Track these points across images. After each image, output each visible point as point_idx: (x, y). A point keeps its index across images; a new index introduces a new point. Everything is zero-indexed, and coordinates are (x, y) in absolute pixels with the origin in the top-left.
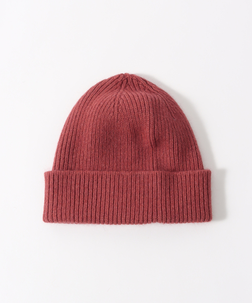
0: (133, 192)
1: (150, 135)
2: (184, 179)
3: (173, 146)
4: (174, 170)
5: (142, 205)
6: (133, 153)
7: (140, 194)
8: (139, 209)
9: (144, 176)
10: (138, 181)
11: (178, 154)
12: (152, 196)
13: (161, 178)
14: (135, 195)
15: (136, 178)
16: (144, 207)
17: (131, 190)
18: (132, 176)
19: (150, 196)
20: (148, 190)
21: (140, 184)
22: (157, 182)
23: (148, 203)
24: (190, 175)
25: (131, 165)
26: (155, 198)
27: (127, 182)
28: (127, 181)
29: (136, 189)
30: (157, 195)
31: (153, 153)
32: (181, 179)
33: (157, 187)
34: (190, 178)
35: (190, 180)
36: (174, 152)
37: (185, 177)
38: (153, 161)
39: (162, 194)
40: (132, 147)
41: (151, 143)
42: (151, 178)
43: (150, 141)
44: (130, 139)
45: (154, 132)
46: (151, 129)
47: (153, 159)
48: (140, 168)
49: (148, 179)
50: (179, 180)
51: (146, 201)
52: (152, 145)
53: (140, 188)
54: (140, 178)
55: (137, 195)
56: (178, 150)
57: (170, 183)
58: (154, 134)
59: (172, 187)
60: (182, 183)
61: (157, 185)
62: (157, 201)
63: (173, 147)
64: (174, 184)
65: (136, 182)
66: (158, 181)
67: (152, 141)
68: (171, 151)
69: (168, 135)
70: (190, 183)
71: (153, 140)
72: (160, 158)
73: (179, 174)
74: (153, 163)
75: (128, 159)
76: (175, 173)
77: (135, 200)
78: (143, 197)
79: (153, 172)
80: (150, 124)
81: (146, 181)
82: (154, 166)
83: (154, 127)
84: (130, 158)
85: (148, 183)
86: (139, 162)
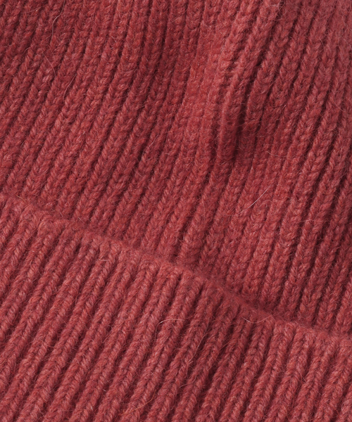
0: (31, 316)
1: (224, 86)
2: (296, 364)
3: (315, 187)
4: (270, 306)
5: (45, 394)
6: (113, 143)
7: (55, 339)
8: (21, 405)
9: (114, 266)
10: (73, 278)
11: (321, 236)
12: (112, 376)
13: (191, 312)
14: (34, 333)
15: (71, 261)
16: (45, 407)
17: (24, 304)
18: (56, 242)
19: (101, 372)
20: (104, 338)
21: (76, 296)
22: (163, 317)
23: (75, 399)
24: (333, 358)
25: (80, 192)
26: (118, 389)
27: (22, 259)
28: (24, 254)
29: (46, 310)
30: (136, 380)
31: (206, 182)
32: (286, 358)
33: (152, 344)
34: (328, 373)
35: (324, 380)
36: (304, 216)
37: (303, 358)
38: (190, 218)
39: (159, 387)
40: (120, 117)
41: (215, 132)
42: (144, 288)
43: (216, 118)
44: (125, 71)
45: (252, 78)
46: (241, 60)
47: (193, 210)
48: (117, 224)
49: (128, 286)
50: (274, 358)
51: (69, 385)
52: (213, 145)
53: (70, 313)
54: (92, 265)
55: (42, 342)
56: (329, 216)
57: (223, 351)
58: (248, 88)
59: (223, 378)
60: (278, 381)
61: (155, 335)
62: (122, 408)
63: (311, 196)
64: (239, 364)
65: (62, 277)
66: (169, 319)
67: (222, 122)
68: (295, 208)
69: (311, 124)
70: (318, 398)
71: (228, 117)
72: (227, 220)
73: (283, 329)
74: (184, 230)
75: (75, 157)
76: (268, 320)
77: (22, 355)
78: (62, 360)
79: (165, 265)
80: (247, 31)
81: (114, 291)
82: (185, 247)
83: (262, 56)
84: (89, 161)
85: (119, 307)
86: (120, 196)
